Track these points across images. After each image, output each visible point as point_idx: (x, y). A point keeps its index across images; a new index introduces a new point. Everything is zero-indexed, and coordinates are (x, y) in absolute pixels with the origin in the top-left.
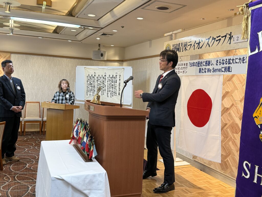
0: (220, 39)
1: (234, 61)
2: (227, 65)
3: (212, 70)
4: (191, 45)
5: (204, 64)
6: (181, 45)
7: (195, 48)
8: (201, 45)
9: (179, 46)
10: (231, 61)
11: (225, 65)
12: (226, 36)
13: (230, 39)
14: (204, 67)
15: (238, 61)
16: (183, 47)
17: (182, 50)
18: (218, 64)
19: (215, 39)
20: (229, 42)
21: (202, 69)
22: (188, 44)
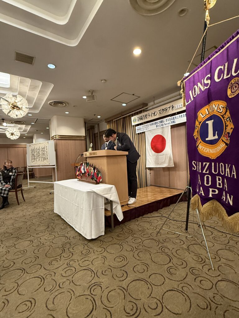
0: (167, 109)
1: (176, 118)
2: (173, 120)
3: (164, 125)
4: (149, 115)
5: (159, 122)
6: (143, 116)
7: (152, 116)
8: (155, 114)
10: (175, 118)
11: (171, 121)
12: (170, 107)
13: (173, 108)
14: (159, 124)
15: (178, 117)
16: (145, 117)
17: (144, 119)
18: (167, 121)
19: (164, 110)
20: (172, 109)
21: (158, 125)
22: (148, 115)
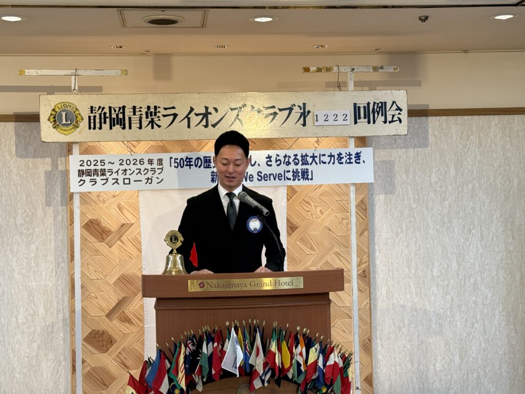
0: (275, 114)
1: (317, 160)
2: (300, 167)
3: (256, 177)
4: (175, 115)
6: (129, 113)
7: (193, 123)
8: (213, 119)
9: (124, 113)
10: (310, 160)
11: (293, 167)
12: (291, 109)
13: (304, 114)
15: (326, 159)
16: (141, 118)
17: (135, 125)
18: (273, 163)
19: (259, 110)
20: (301, 122)
22: (164, 113)
